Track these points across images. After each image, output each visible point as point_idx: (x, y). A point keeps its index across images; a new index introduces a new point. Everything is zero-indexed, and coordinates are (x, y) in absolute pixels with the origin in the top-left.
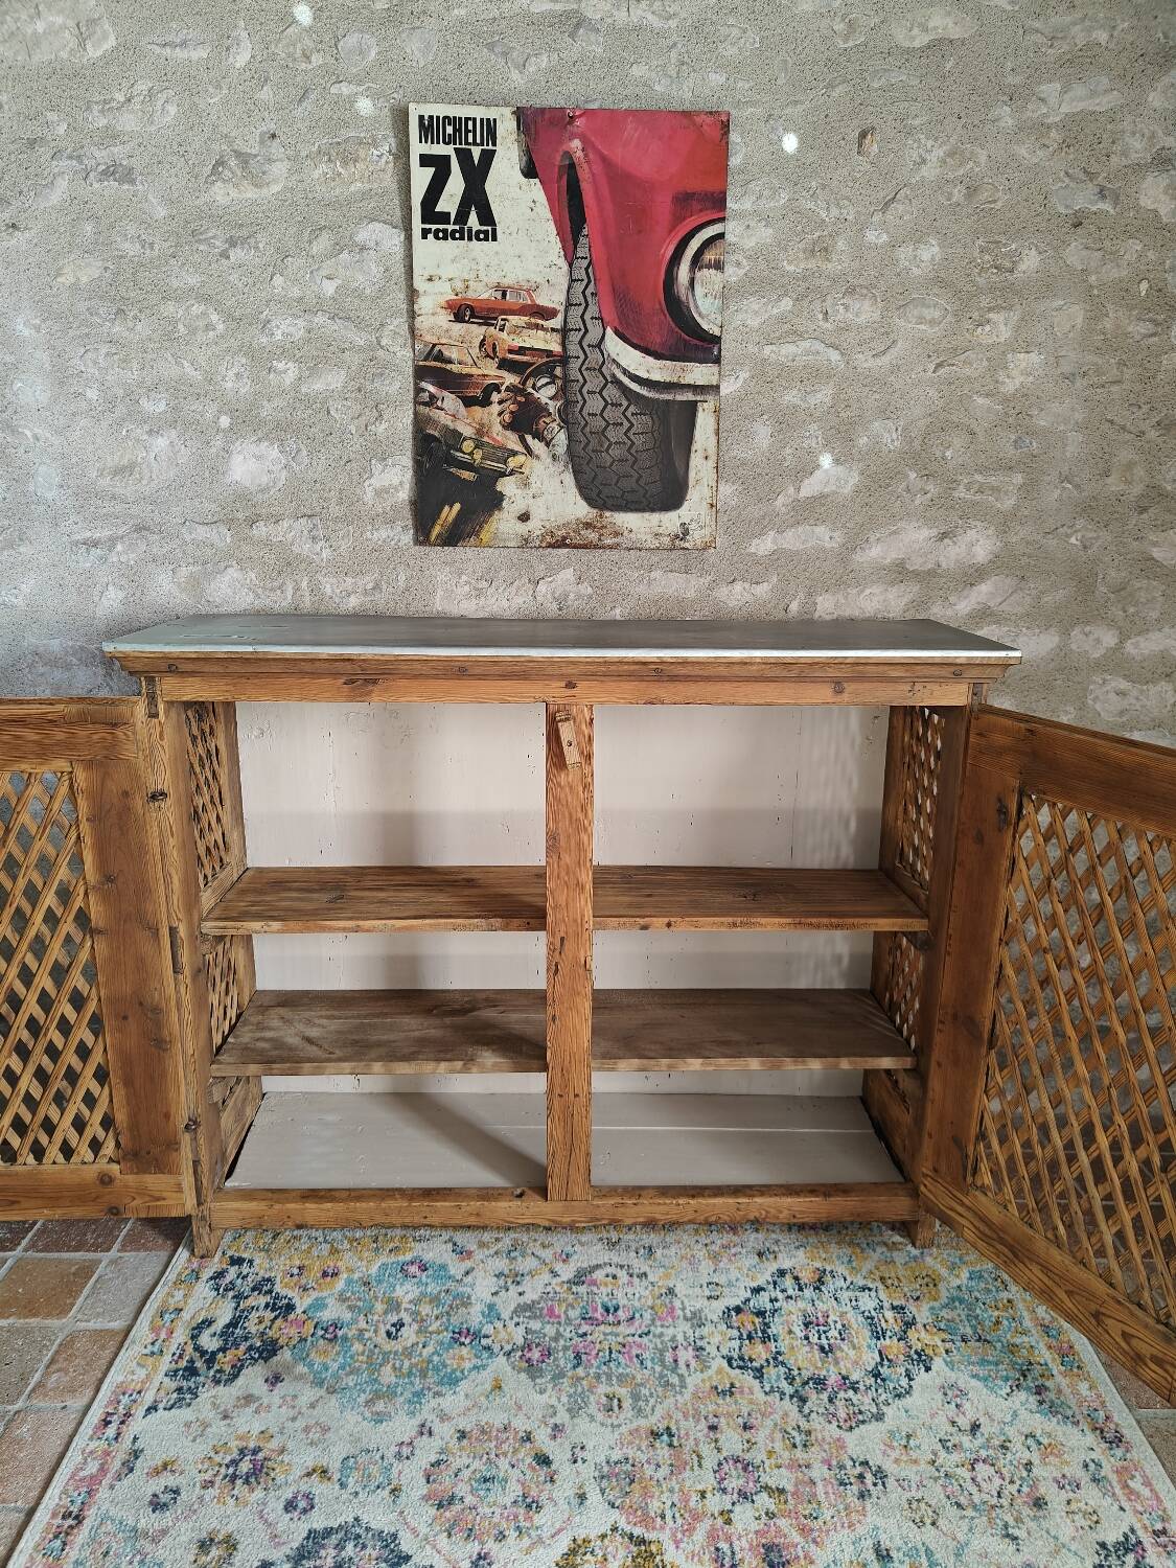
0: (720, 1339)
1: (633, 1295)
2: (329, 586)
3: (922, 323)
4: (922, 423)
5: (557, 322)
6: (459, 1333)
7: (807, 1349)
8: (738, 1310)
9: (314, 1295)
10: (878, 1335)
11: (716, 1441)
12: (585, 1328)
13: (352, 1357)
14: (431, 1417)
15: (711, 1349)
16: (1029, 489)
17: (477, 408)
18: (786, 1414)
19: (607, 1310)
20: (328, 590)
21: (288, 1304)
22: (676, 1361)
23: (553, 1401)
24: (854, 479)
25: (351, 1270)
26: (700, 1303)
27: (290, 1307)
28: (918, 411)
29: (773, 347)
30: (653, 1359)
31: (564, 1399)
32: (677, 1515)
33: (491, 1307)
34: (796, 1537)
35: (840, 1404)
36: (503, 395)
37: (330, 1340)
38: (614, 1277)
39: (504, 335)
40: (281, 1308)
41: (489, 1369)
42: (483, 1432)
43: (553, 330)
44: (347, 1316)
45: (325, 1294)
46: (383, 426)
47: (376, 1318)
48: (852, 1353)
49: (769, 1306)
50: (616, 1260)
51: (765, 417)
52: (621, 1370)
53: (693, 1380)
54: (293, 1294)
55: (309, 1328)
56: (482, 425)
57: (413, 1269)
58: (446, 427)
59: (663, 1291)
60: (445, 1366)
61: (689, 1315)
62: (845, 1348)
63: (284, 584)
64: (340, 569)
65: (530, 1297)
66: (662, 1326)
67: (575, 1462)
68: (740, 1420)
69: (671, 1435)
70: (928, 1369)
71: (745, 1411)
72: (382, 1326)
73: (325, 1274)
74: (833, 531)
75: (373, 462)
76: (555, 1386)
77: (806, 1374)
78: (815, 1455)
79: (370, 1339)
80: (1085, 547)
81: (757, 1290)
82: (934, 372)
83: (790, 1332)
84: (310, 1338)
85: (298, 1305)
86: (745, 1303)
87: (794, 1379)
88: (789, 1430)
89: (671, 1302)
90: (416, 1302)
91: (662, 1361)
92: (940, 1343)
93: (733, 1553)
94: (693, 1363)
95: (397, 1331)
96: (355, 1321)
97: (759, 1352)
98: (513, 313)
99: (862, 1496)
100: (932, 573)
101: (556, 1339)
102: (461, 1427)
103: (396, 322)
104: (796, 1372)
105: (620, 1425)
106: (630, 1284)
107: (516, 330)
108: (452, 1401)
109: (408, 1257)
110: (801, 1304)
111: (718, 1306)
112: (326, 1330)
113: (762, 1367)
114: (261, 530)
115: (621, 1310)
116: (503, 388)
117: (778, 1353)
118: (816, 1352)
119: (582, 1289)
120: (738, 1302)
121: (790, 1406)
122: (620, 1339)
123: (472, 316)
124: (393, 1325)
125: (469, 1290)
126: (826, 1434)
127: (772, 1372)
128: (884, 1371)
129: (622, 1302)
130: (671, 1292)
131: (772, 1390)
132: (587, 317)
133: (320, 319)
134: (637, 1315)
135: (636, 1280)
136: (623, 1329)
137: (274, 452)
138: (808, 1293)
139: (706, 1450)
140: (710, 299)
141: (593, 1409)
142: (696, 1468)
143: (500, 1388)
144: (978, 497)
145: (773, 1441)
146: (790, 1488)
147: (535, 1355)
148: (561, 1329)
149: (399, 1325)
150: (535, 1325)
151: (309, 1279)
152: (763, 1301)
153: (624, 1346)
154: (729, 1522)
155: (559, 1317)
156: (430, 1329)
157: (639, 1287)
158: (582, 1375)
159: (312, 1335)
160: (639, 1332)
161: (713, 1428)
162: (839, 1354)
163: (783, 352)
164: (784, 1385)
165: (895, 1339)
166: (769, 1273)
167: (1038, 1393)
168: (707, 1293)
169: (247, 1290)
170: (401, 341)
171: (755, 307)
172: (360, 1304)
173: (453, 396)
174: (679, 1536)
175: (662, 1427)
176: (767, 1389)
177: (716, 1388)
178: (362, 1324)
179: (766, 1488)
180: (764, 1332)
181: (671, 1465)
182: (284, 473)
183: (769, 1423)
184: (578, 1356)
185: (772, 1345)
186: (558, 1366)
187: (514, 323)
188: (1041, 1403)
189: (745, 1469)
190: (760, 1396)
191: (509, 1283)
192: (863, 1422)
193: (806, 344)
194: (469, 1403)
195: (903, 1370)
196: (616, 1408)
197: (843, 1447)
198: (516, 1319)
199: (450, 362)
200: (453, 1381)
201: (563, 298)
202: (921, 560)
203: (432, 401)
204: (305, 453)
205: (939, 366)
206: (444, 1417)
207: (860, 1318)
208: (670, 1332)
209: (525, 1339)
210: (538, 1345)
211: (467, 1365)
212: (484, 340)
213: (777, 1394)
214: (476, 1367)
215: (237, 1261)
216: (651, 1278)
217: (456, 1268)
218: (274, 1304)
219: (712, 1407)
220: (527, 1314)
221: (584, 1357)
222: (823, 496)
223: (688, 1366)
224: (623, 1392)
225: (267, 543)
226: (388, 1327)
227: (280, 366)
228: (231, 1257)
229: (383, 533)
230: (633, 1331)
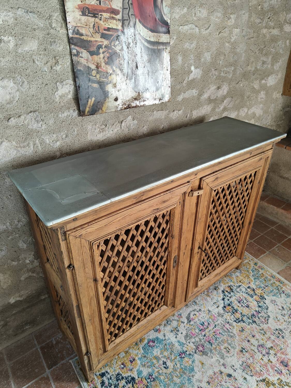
0: (229, 317)
1: (203, 317)
2: (47, 140)
3: (217, 17)
4: (215, 52)
5: (119, 17)
6: (180, 355)
7: (244, 309)
8: (225, 307)
9: (135, 370)
10: (252, 297)
11: (252, 344)
12: (203, 333)
13: (164, 382)
14: (198, 383)
15: (230, 321)
16: (234, 71)
17: (95, 56)
18: (256, 328)
19: (202, 325)
20: (48, 142)
21: (132, 378)
22: (227, 329)
23: (216, 358)
24: (201, 72)
25: (137, 355)
26: (217, 310)
27: (133, 379)
28: (214, 49)
29: (182, 27)
30: (223, 332)
31: (218, 356)
32: (263, 368)
33: (179, 342)
34: (283, 356)
35: (261, 318)
36: (104, 49)
37: (154, 381)
38: (195, 314)
39: (101, 22)
40: (131, 381)
41: (196, 360)
42: (212, 378)
43: (119, 20)
44: (150, 370)
45: (138, 368)
46: (60, 67)
47: (157, 365)
48: (251, 304)
49: (229, 302)
50: (191, 309)
51: (180, 53)
52: (221, 340)
53: (235, 332)
54: (129, 374)
55: (145, 382)
56: (98, 63)
57: (151, 344)
58: (85, 65)
59: (208, 312)
60: (186, 367)
61: (218, 315)
62: (250, 303)
63: (29, 144)
64: (51, 132)
65: (184, 333)
66: (216, 321)
67: (235, 371)
68: (251, 336)
69: (244, 349)
70: (266, 299)
71: (249, 332)
72: (161, 366)
73: (131, 362)
74: (197, 90)
75: (58, 84)
76: (213, 354)
77: (250, 315)
78: (268, 334)
79: (162, 373)
80: (243, 86)
81: (223, 299)
82: (218, 35)
83: (239, 306)
84: (148, 384)
85: (135, 377)
86: (224, 304)
87: (249, 318)
88: (259, 331)
89: (212, 314)
90: (162, 353)
91: (225, 331)
92: (261, 291)
93: (279, 369)
94: (231, 327)
95: (166, 365)
96: (154, 371)
97: (238, 315)
98: (104, 11)
99: (283, 338)
100: (216, 99)
101: (200, 341)
102: (206, 381)
103: (56, 15)
104: (248, 316)
105: (234, 354)
106: (200, 314)
107: (106, 20)
108: (198, 376)
109: (146, 341)
110: (234, 298)
111: (220, 308)
112: (149, 378)
113: (242, 319)
114: (13, 121)
115: (204, 323)
116: (104, 46)
117: (241, 313)
118: (247, 308)
119: (192, 323)
120: (223, 305)
121: (254, 325)
122: (212, 331)
123: (89, 13)
124: (163, 364)
125: (170, 340)
126: (265, 327)
127: (245, 318)
128: (260, 304)
129: (203, 320)
130: (209, 311)
131: (249, 324)
132: (130, 14)
133: (20, 12)
134: (209, 322)
135: (200, 312)
136: (210, 328)
137: (12, 84)
138: (232, 294)
139: (253, 348)
140: (167, 8)
141: (226, 354)
142: (255, 354)
143: (203, 363)
144: (226, 75)
145: (260, 336)
146: (272, 345)
147: (201, 349)
148: (199, 337)
149: (164, 363)
150: (193, 340)
151: (129, 366)
152: (227, 302)
153: (215, 333)
154: (271, 362)
155: (195, 334)
156: (173, 359)
157: (203, 314)
158: (215, 347)
159: (148, 383)
160: (214, 327)
161: (248, 341)
162: (250, 306)
163: (184, 29)
164: (249, 320)
165: (255, 295)
166: (221, 293)
167: (284, 293)
168: (216, 306)
169: (115, 382)
170: (60, 25)
171: (178, 11)
172: (149, 364)
173: (85, 51)
174: (268, 373)
175: (240, 349)
176: (248, 324)
177: (240, 331)
178: (157, 370)
179: (269, 348)
180: (235, 310)
181: (251, 357)
182: (18, 93)
183: (256, 332)
184: (209, 342)
185: (238, 312)
186: (208, 348)
187: (105, 16)
188: (286, 295)
189: (262, 347)
190: (249, 327)
191: (176, 332)
192: (268, 320)
193: (190, 26)
194: (201, 373)
195: (262, 303)
196: (229, 350)
197: (270, 328)
198: (188, 342)
199: (82, 35)
200: (193, 370)
201: (121, 5)
202: (213, 96)
203: (78, 54)
204: (26, 83)
205: (220, 33)
206: (200, 381)
207: (246, 294)
208: (219, 322)
209: (195, 346)
210: (199, 345)
211: (190, 362)
212: (94, 24)
213: (250, 324)
214: (193, 362)
215: (103, 375)
216: (203, 310)
217: (160, 336)
218: (128, 381)
219: (244, 336)
220: (188, 338)
221: (210, 341)
222: (194, 79)
223: (230, 329)
224: (226, 345)
225: (17, 127)
226: (163, 366)
227: (6, 39)
228: (100, 375)
229: (65, 114)
230: (213, 327)
